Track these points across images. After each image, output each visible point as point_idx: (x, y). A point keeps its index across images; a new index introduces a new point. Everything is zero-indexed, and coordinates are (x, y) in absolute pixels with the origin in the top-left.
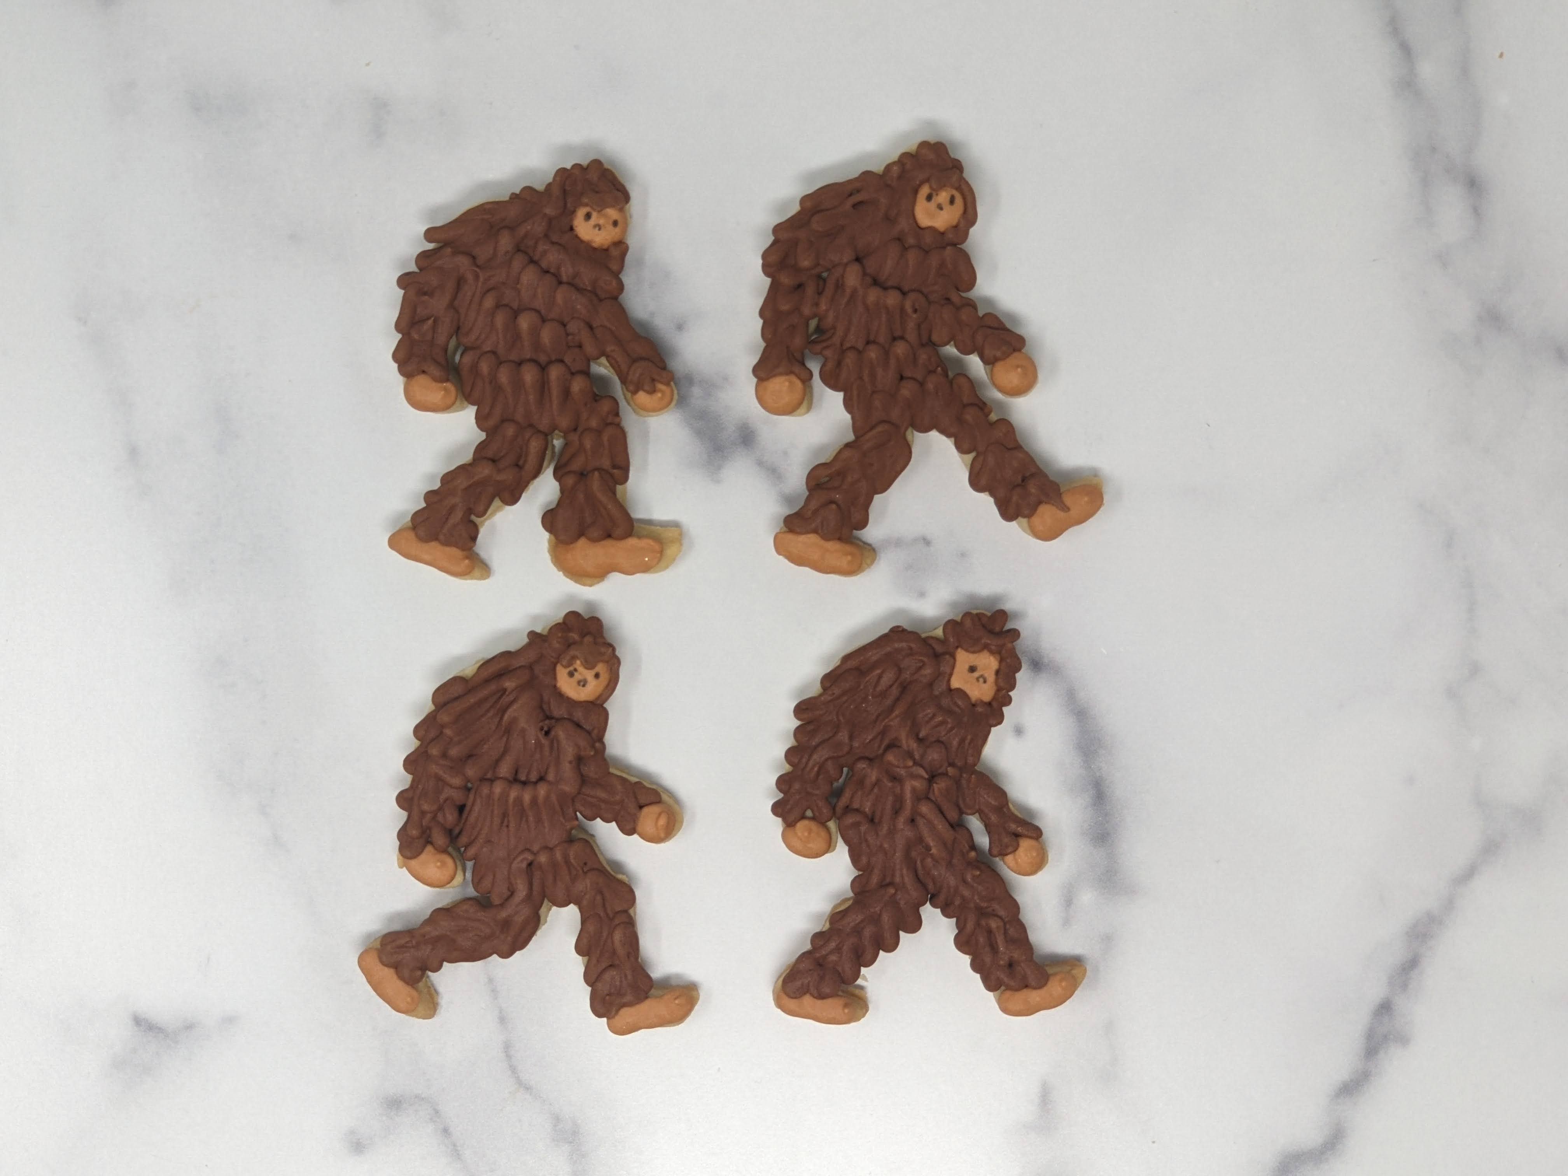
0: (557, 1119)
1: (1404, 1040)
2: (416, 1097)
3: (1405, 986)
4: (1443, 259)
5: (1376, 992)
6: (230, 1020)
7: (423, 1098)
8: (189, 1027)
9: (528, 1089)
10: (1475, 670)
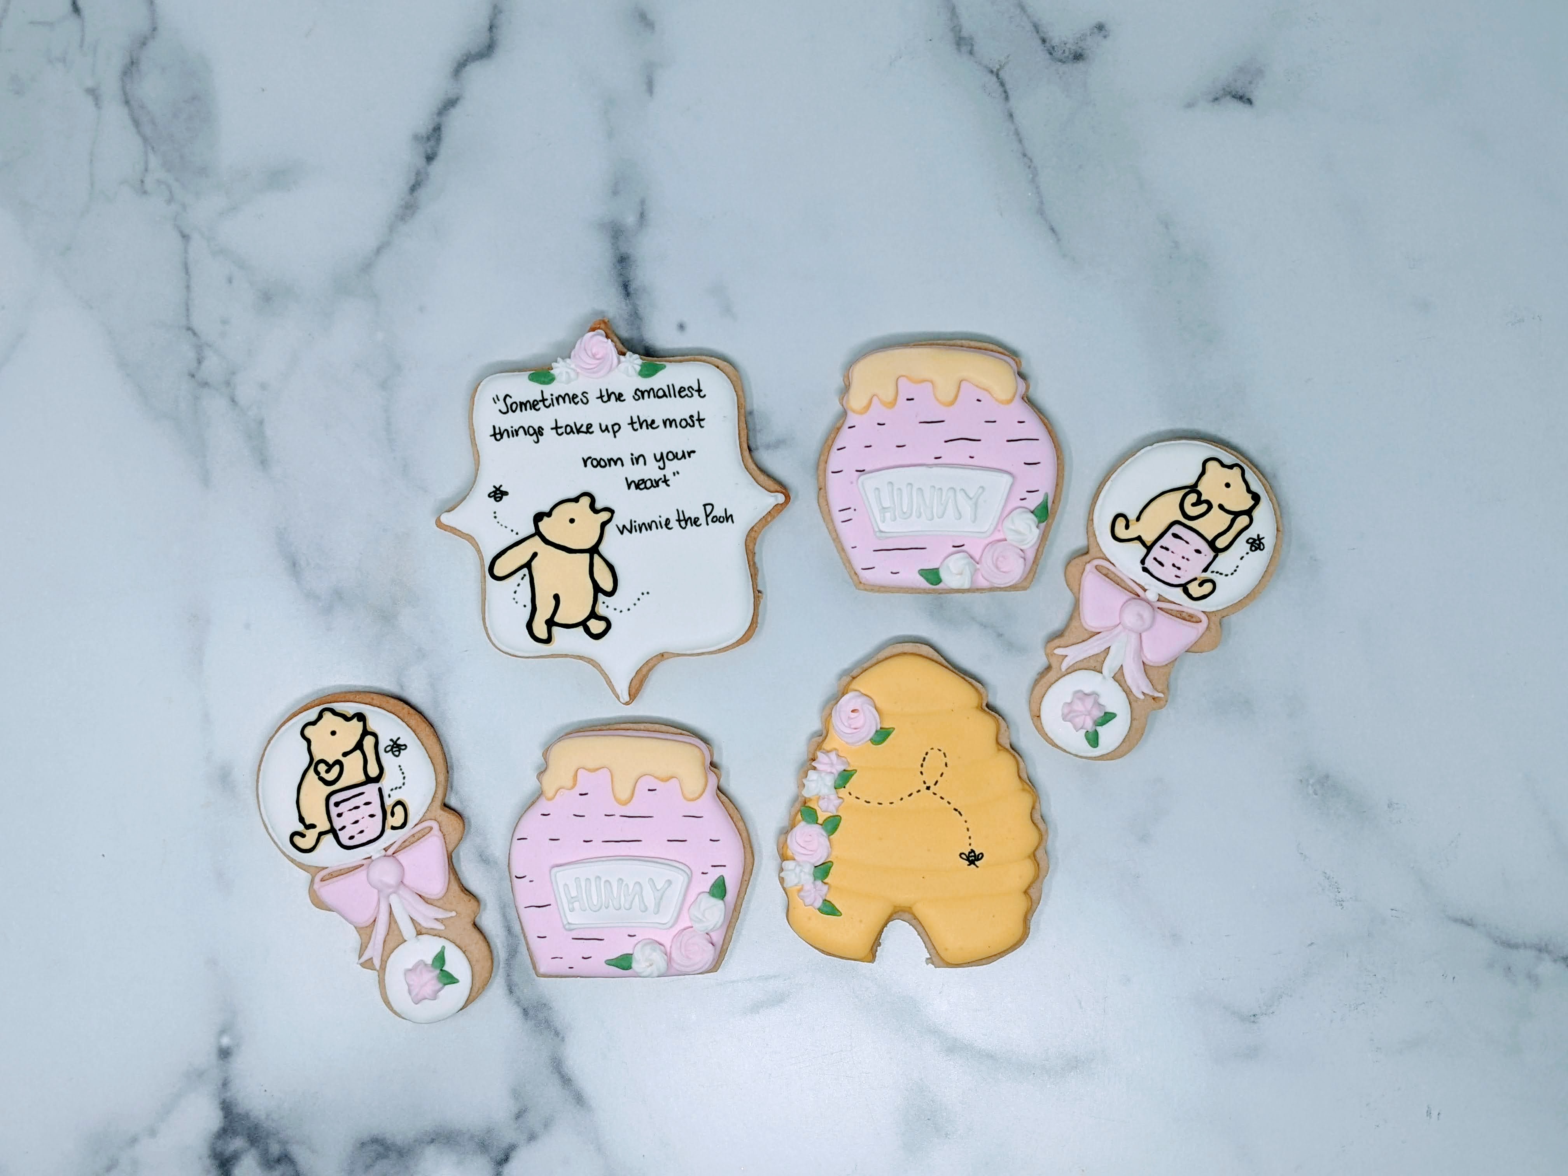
0: (971, 53)
1: (416, 138)
2: (1064, 62)
3: (418, 174)
4: (421, 654)
5: (437, 167)
6: (1190, 105)
7: (1060, 62)
8: (1216, 99)
9: (992, 72)
10: (384, 385)
